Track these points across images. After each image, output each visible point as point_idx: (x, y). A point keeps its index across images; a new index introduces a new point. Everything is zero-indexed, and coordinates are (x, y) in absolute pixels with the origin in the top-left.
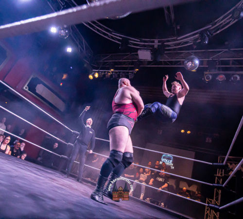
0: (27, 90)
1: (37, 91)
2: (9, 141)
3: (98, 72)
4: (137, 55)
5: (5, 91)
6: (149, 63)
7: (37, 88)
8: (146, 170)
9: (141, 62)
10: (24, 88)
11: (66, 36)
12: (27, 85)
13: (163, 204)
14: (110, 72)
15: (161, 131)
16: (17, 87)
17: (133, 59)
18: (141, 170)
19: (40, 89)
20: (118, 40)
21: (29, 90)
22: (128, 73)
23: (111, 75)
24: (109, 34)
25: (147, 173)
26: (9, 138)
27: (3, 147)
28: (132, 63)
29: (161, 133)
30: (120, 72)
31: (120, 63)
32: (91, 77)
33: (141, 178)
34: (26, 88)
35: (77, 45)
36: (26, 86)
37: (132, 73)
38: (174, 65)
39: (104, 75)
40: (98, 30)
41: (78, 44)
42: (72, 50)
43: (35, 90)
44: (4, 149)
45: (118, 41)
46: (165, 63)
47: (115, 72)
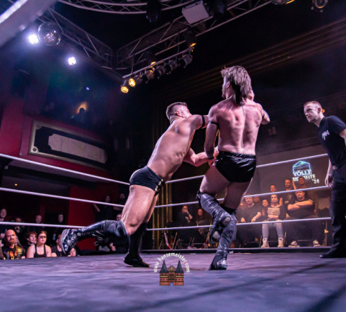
0: (37, 152)
1: (53, 148)
2: (45, 239)
3: (132, 77)
4: (184, 19)
5: (7, 168)
6: (208, 23)
7: (50, 144)
8: (272, 199)
9: (195, 29)
10: (32, 151)
11: (57, 41)
12: (35, 145)
13: (316, 242)
14: (151, 69)
15: (274, 128)
16: (21, 154)
17: (180, 30)
18: (265, 202)
19: (55, 142)
20: (142, 8)
21: (40, 151)
22: (180, 56)
23: (156, 73)
24: (123, 5)
25: (276, 204)
26: (43, 234)
27: (40, 251)
28: (181, 37)
29: (274, 132)
30: (167, 61)
31: (162, 46)
32: (125, 89)
33: (270, 216)
34: (33, 150)
35: (80, 48)
36: (33, 147)
37: (187, 53)
38: (253, 8)
39: (145, 78)
40: (103, 7)
41: (82, 45)
42: (76, 59)
43: (50, 147)
44: (42, 253)
45: (143, 10)
46: (236, 11)
47: (159, 65)
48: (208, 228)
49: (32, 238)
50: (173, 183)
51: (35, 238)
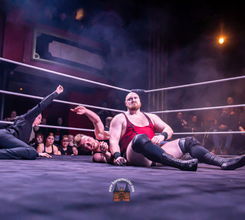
0: (38, 58)
1: (54, 55)
2: (53, 140)
5: (12, 73)
7: (50, 50)
10: (34, 58)
12: (36, 52)
16: (24, 60)
19: (54, 49)
21: (41, 58)
26: (52, 136)
27: (49, 150)
34: (35, 56)
36: (35, 53)
43: (50, 54)
44: (50, 152)
48: (204, 134)
49: (38, 139)
50: (169, 90)
51: (41, 139)
